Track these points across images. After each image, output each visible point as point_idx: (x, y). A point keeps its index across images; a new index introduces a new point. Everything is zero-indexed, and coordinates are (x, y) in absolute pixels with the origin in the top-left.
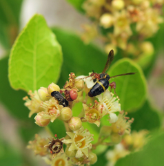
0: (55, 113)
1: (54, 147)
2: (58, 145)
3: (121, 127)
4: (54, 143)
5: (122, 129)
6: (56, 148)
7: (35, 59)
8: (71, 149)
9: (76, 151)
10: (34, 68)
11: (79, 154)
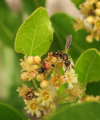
0: (32, 75)
1: (28, 95)
2: (31, 95)
3: (76, 92)
4: (29, 93)
5: (76, 94)
6: (30, 97)
7: (35, 36)
8: (38, 99)
9: (42, 101)
10: (33, 42)
11: (43, 104)
